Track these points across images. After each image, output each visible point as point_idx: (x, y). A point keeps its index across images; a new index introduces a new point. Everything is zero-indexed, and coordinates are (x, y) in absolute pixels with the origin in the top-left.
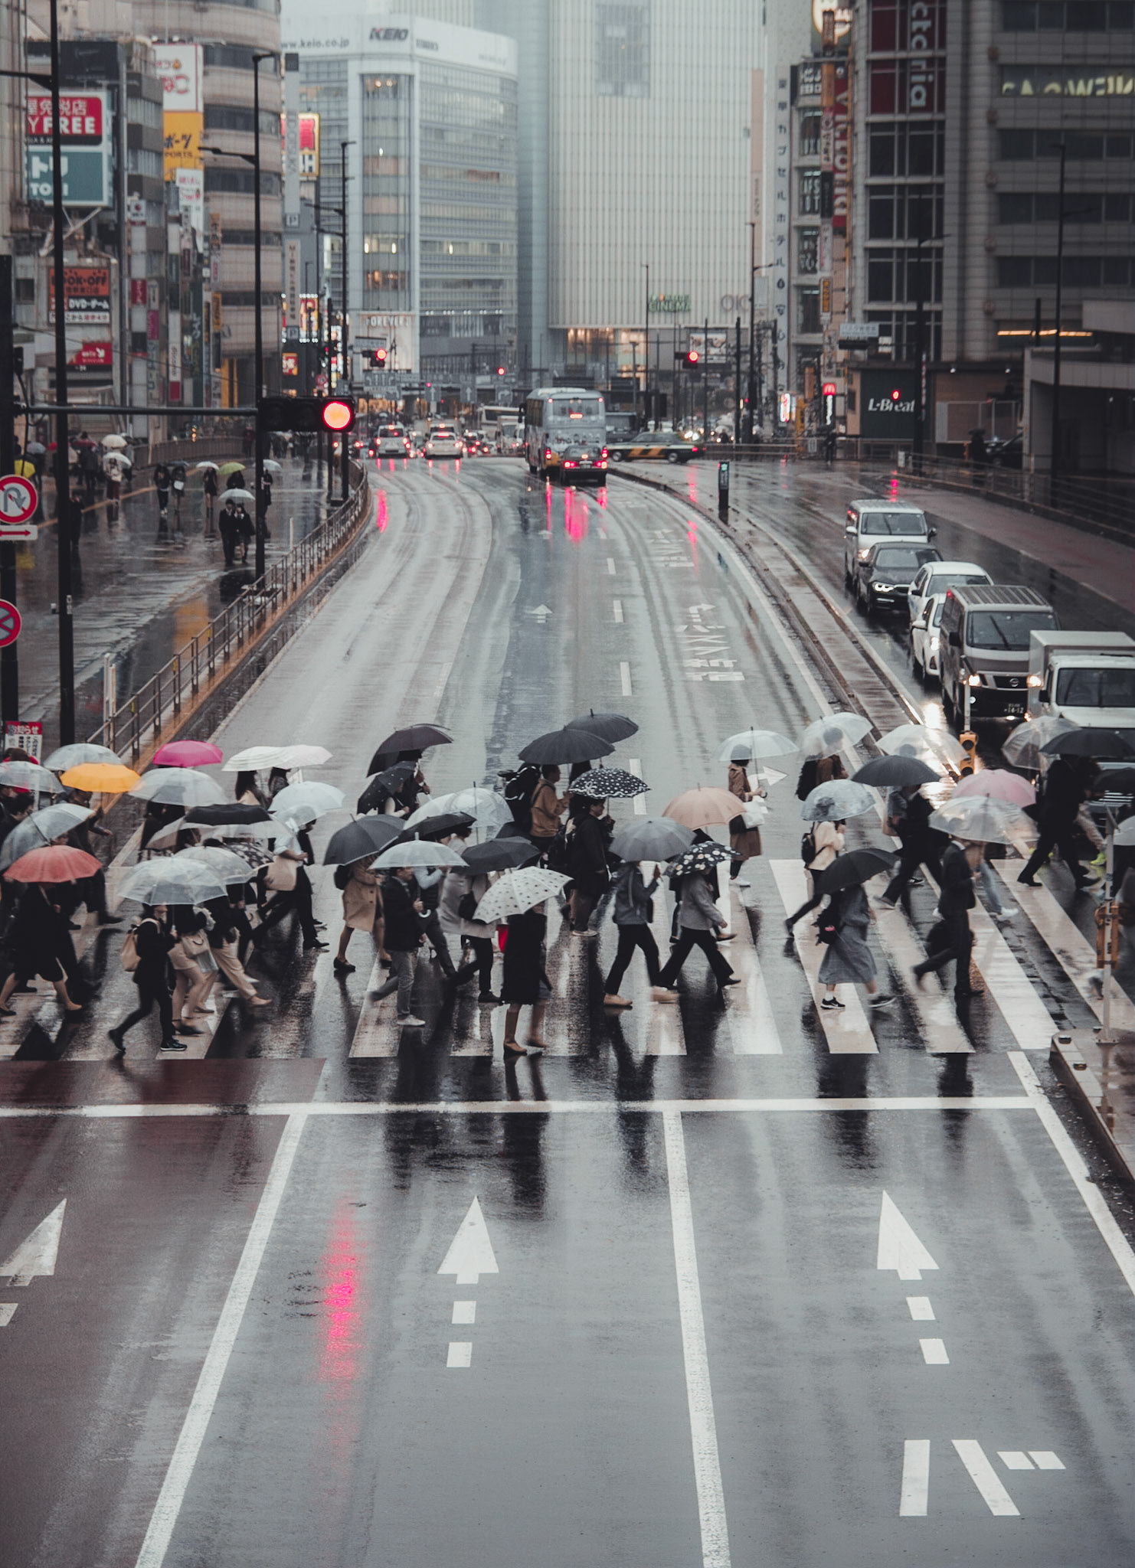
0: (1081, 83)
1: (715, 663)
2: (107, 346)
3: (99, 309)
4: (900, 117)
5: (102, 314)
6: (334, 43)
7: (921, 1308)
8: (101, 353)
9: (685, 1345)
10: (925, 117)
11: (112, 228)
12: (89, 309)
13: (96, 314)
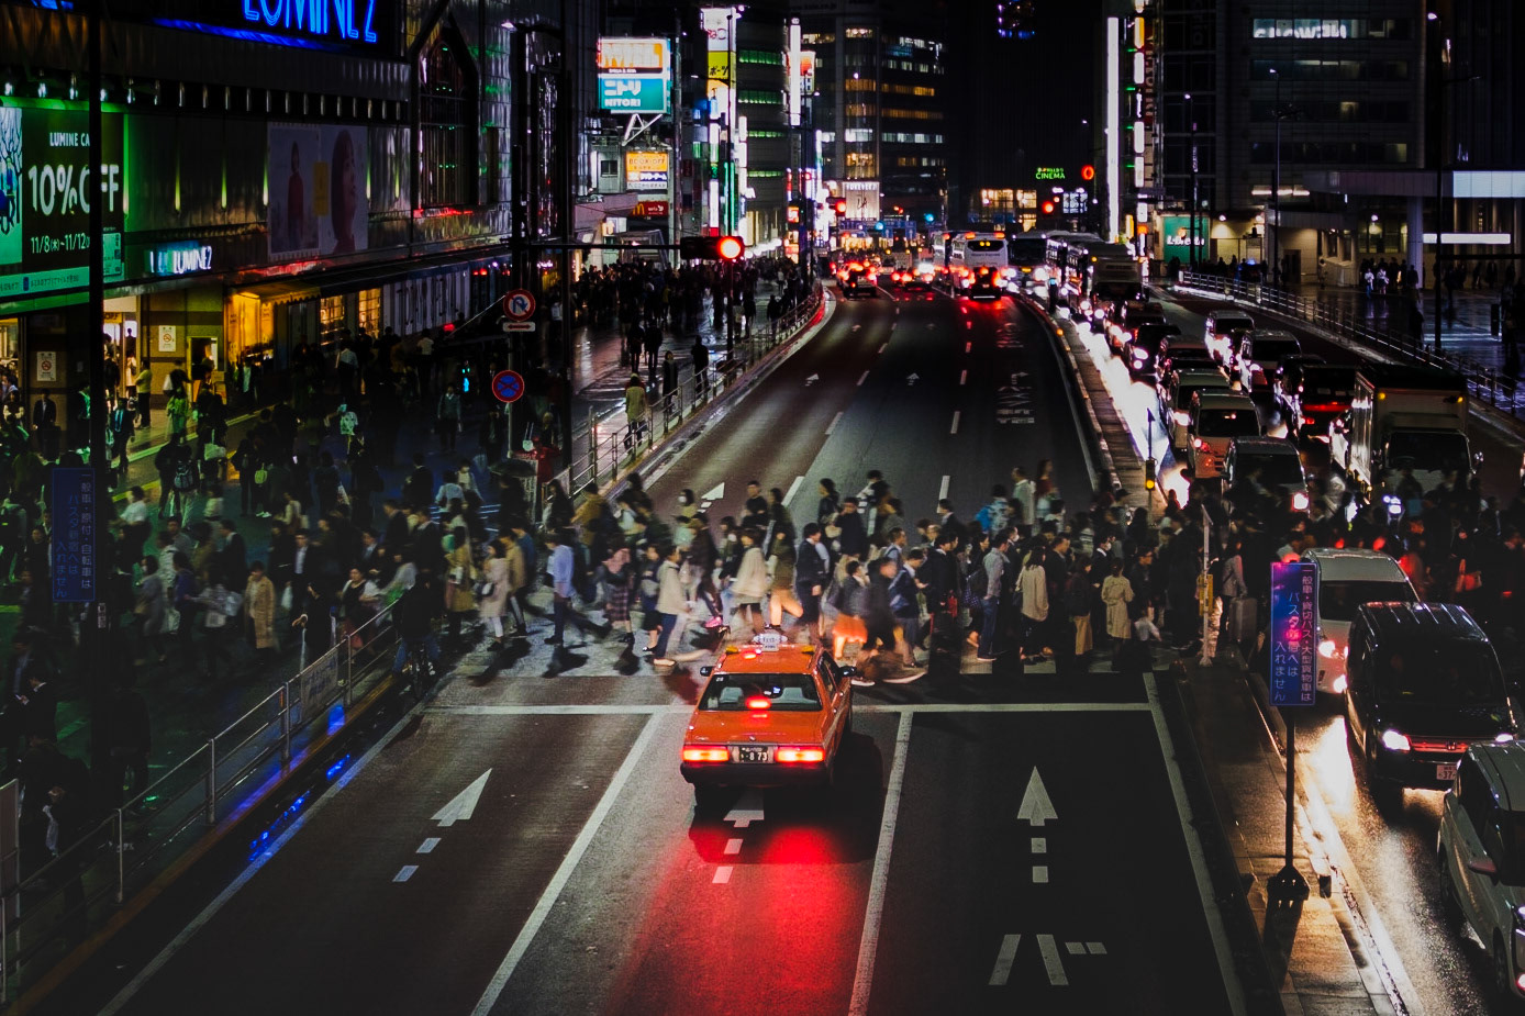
0: (1308, 29)
1: (1017, 411)
2: (665, 204)
3: (660, 180)
4: (1185, 53)
5: (662, 183)
6: (827, 6)
7: (1038, 845)
8: (661, 208)
9: (875, 869)
10: (1203, 52)
11: (669, 127)
12: (653, 180)
13: (658, 183)
